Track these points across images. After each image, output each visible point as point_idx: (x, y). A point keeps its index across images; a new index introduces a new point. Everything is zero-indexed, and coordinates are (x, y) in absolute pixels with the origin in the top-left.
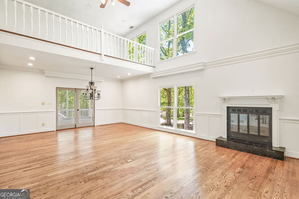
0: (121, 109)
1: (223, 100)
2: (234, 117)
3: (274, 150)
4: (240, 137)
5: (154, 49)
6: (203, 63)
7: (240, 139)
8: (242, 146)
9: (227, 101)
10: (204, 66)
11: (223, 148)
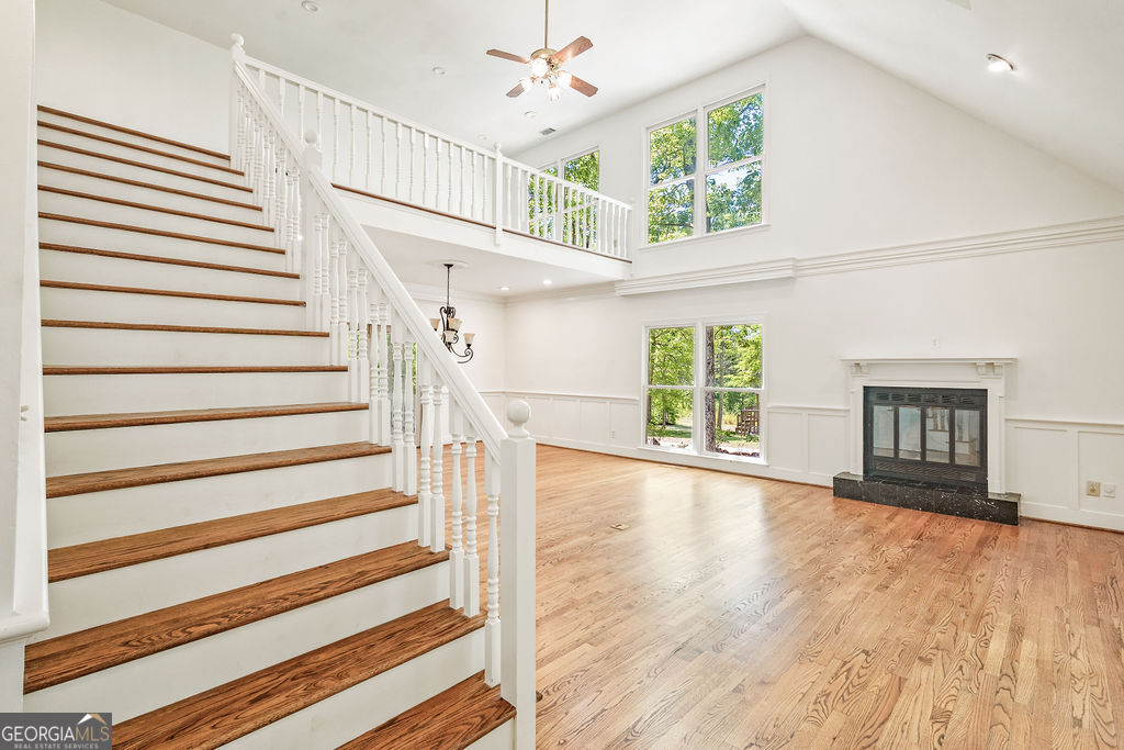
0: (503, 396)
1: (854, 369)
2: (882, 414)
3: (992, 500)
4: (900, 472)
5: (628, 207)
6: (794, 259)
7: (901, 476)
8: (908, 493)
9: (864, 370)
10: (796, 268)
11: (855, 502)
